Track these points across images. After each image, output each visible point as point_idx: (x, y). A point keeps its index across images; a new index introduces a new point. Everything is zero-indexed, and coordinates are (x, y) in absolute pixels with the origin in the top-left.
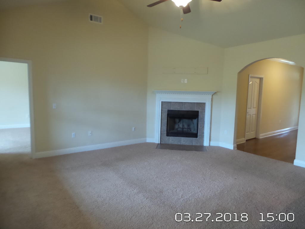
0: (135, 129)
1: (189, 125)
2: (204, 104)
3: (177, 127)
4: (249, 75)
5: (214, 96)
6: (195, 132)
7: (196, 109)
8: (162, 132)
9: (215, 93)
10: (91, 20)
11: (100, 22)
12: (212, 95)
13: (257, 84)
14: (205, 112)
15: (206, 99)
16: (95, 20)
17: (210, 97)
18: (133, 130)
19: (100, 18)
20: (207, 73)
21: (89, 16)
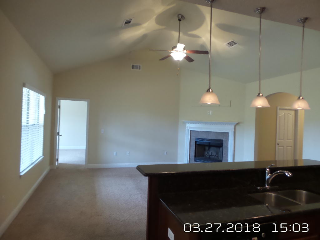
0: (167, 153)
1: (217, 153)
2: (228, 133)
3: (206, 153)
4: (277, 107)
5: (237, 127)
6: (221, 160)
7: (220, 138)
8: (190, 157)
9: (238, 124)
10: (133, 68)
11: (140, 69)
12: (235, 126)
13: (292, 116)
14: (228, 141)
15: (229, 129)
16: (135, 68)
17: (233, 127)
18: (165, 154)
19: (140, 66)
20: (231, 106)
21: (131, 66)
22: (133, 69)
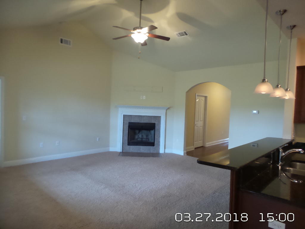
1: (147, 136)
2: (160, 117)
3: (137, 137)
4: (196, 94)
5: (168, 111)
6: (153, 141)
7: (153, 122)
8: (124, 142)
9: (169, 108)
10: (62, 42)
11: (70, 45)
12: (166, 110)
13: (203, 101)
14: (160, 124)
15: (160, 113)
16: (65, 43)
17: (165, 111)
18: (98, 140)
19: (70, 42)
20: (162, 92)
21: (60, 39)
22: (62, 44)
